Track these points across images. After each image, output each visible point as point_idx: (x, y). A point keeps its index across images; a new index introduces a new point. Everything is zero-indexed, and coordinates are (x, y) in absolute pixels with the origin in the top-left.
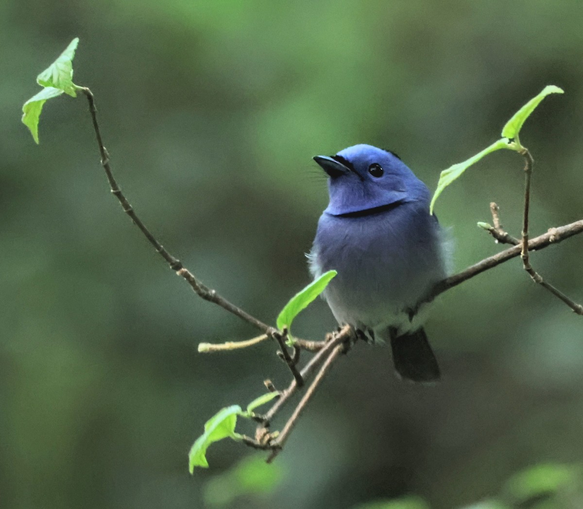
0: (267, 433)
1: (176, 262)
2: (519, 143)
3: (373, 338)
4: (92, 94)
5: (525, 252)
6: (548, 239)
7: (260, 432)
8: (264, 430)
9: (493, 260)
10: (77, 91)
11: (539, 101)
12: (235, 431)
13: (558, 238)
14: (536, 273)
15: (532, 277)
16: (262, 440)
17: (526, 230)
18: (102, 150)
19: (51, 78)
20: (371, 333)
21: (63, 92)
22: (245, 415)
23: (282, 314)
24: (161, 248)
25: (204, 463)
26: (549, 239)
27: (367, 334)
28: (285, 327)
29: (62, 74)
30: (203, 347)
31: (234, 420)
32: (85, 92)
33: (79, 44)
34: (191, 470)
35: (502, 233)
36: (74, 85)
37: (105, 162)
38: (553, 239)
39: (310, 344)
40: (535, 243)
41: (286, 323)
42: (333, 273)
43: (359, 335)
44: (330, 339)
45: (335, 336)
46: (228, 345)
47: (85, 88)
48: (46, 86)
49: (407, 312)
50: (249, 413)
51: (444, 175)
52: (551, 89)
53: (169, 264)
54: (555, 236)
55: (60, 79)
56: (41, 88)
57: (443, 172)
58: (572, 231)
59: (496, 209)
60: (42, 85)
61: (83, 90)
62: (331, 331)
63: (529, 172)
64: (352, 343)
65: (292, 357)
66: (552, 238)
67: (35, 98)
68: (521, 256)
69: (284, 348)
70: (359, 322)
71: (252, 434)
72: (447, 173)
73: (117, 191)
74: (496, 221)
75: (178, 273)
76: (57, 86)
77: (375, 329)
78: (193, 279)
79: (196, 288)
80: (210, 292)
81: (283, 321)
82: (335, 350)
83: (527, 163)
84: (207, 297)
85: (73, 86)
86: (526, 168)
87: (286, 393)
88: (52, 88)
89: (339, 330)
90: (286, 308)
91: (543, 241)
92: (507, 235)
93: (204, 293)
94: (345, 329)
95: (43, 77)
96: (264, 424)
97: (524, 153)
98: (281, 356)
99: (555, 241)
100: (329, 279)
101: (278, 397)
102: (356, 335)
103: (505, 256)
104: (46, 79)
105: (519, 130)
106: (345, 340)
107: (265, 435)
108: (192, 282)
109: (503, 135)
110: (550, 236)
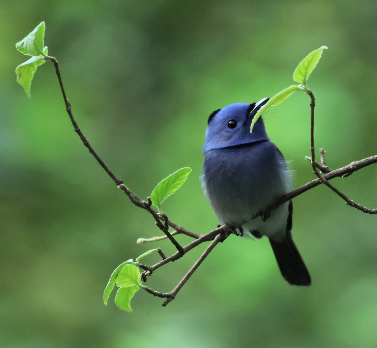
1: (119, 181)
3: (242, 234)
4: (57, 61)
13: (355, 167)
18: (66, 101)
19: (23, 44)
20: (241, 230)
26: (349, 168)
27: (237, 230)
30: (140, 240)
32: (53, 60)
35: (324, 166)
37: (68, 109)
38: (352, 168)
40: (341, 171)
46: (154, 238)
47: (52, 57)
50: (137, 263)
54: (353, 166)
59: (323, 152)
61: (51, 59)
73: (77, 129)
74: (322, 160)
75: (118, 187)
78: (128, 191)
79: (131, 198)
80: (140, 202)
82: (215, 239)
84: (138, 204)
91: (346, 169)
92: (327, 168)
93: (136, 201)
97: (309, 93)
99: (353, 170)
106: (221, 232)
108: (128, 193)
110: (350, 166)
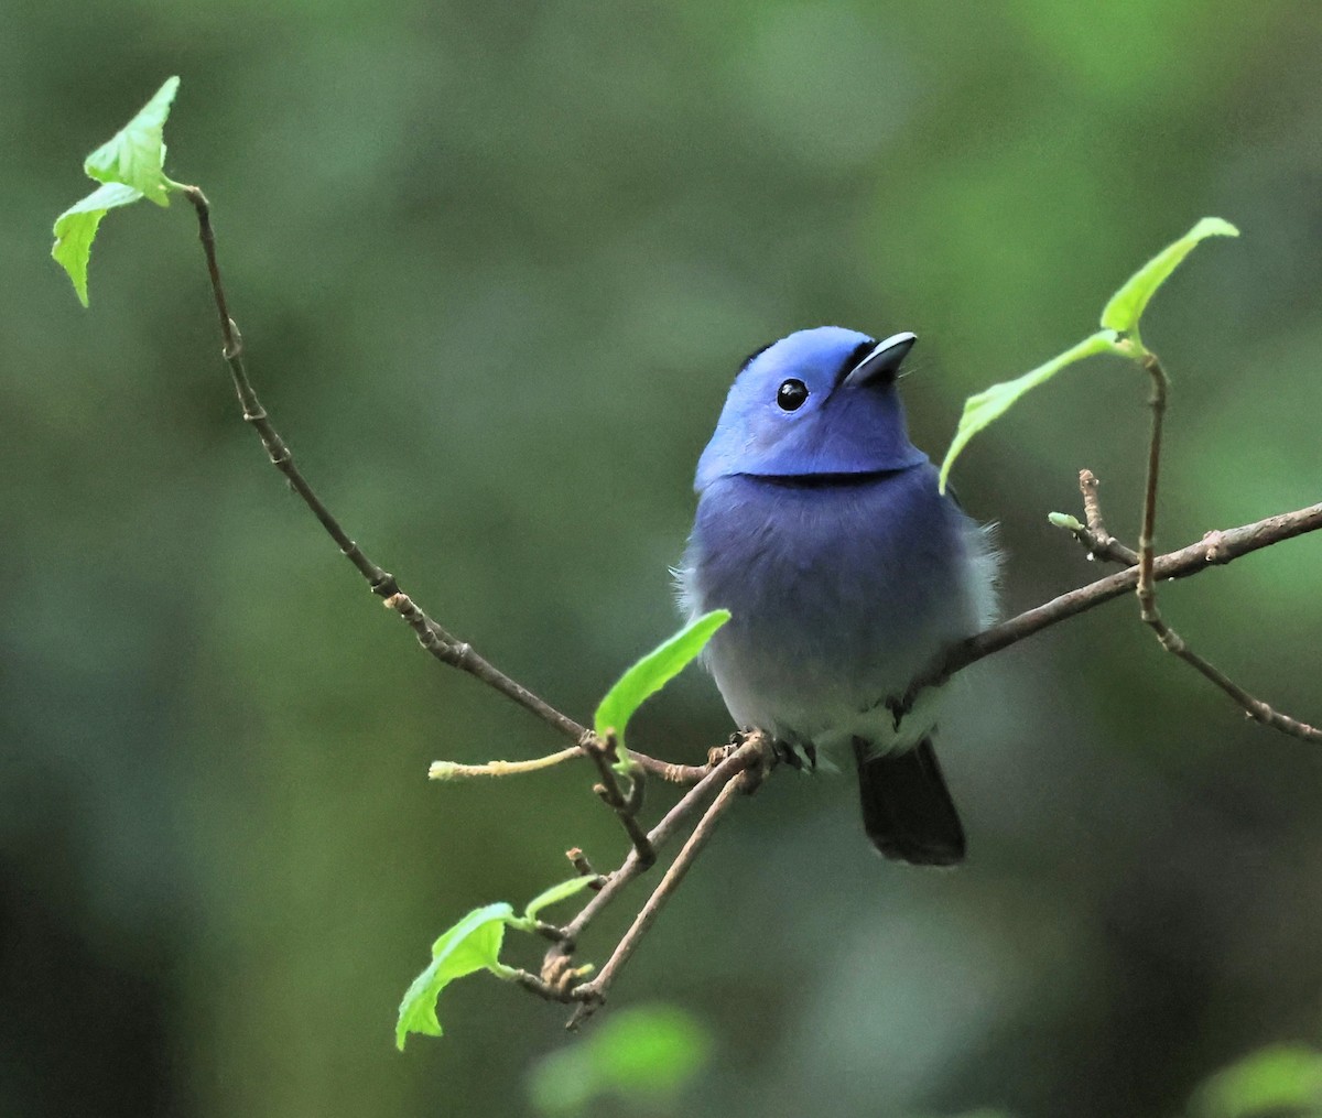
0: (568, 965)
1: (384, 578)
2: (1139, 341)
3: (814, 762)
4: (207, 201)
5: (1146, 583)
6: (1203, 555)
7: (553, 962)
8: (562, 959)
9: (1082, 596)
10: (172, 194)
11: (1186, 251)
12: (503, 959)
13: (1225, 553)
14: (1170, 630)
15: (1160, 639)
16: (555, 980)
17: (1149, 535)
18: (226, 325)
19: (116, 163)
20: (810, 750)
21: (141, 195)
22: (520, 923)
23: (606, 704)
24: (351, 545)
25: (434, 1028)
27: (799, 751)
28: (610, 731)
29: (139, 154)
30: (439, 769)
31: (499, 933)
32: (192, 197)
33: (180, 91)
34: (400, 1044)
35: (1102, 538)
36: (167, 180)
37: (233, 354)
38: (1214, 556)
39: (675, 771)
40: (1174, 563)
41: (614, 723)
42: (723, 615)
43: (782, 752)
44: (719, 760)
45: (728, 754)
46: (495, 767)
47: (191, 188)
48: (105, 181)
49: (888, 707)
50: (529, 920)
51: (974, 407)
52: (1212, 226)
53: (368, 581)
54: (1217, 547)
55: (136, 165)
56: (95, 186)
57: (971, 401)
58: (1257, 539)
59: (1091, 484)
60: (96, 179)
61: (188, 193)
62: (721, 744)
63: (1159, 407)
64: (766, 772)
65: (628, 798)
66: (1211, 552)
67: (82, 207)
68: (1138, 592)
69: (609, 778)
70: (781, 725)
71: (536, 967)
72: (979, 405)
73: (258, 417)
74: (1091, 511)
75: (387, 603)
76: (129, 181)
77: (818, 742)
78: (421, 617)
79: (427, 638)
80: (455, 647)
81: (609, 719)
82: (729, 786)
83: (1155, 387)
84: (450, 659)
85: (164, 182)
86: (1153, 398)
87: (614, 878)
88: (119, 186)
89: (739, 741)
90: (615, 689)
91: (1192, 559)
92: (1113, 545)
93: (444, 648)
94: (753, 740)
95: (97, 161)
96: (562, 944)
97: (1150, 364)
98: (603, 794)
99: (1220, 560)
100: (713, 629)
101: (595, 886)
102: (776, 754)
103: (1108, 589)
104: (104, 166)
105: (1140, 314)
106: (751, 763)
107: (563, 969)
108: (419, 625)
109: (1104, 322)
110: (1206, 547)
